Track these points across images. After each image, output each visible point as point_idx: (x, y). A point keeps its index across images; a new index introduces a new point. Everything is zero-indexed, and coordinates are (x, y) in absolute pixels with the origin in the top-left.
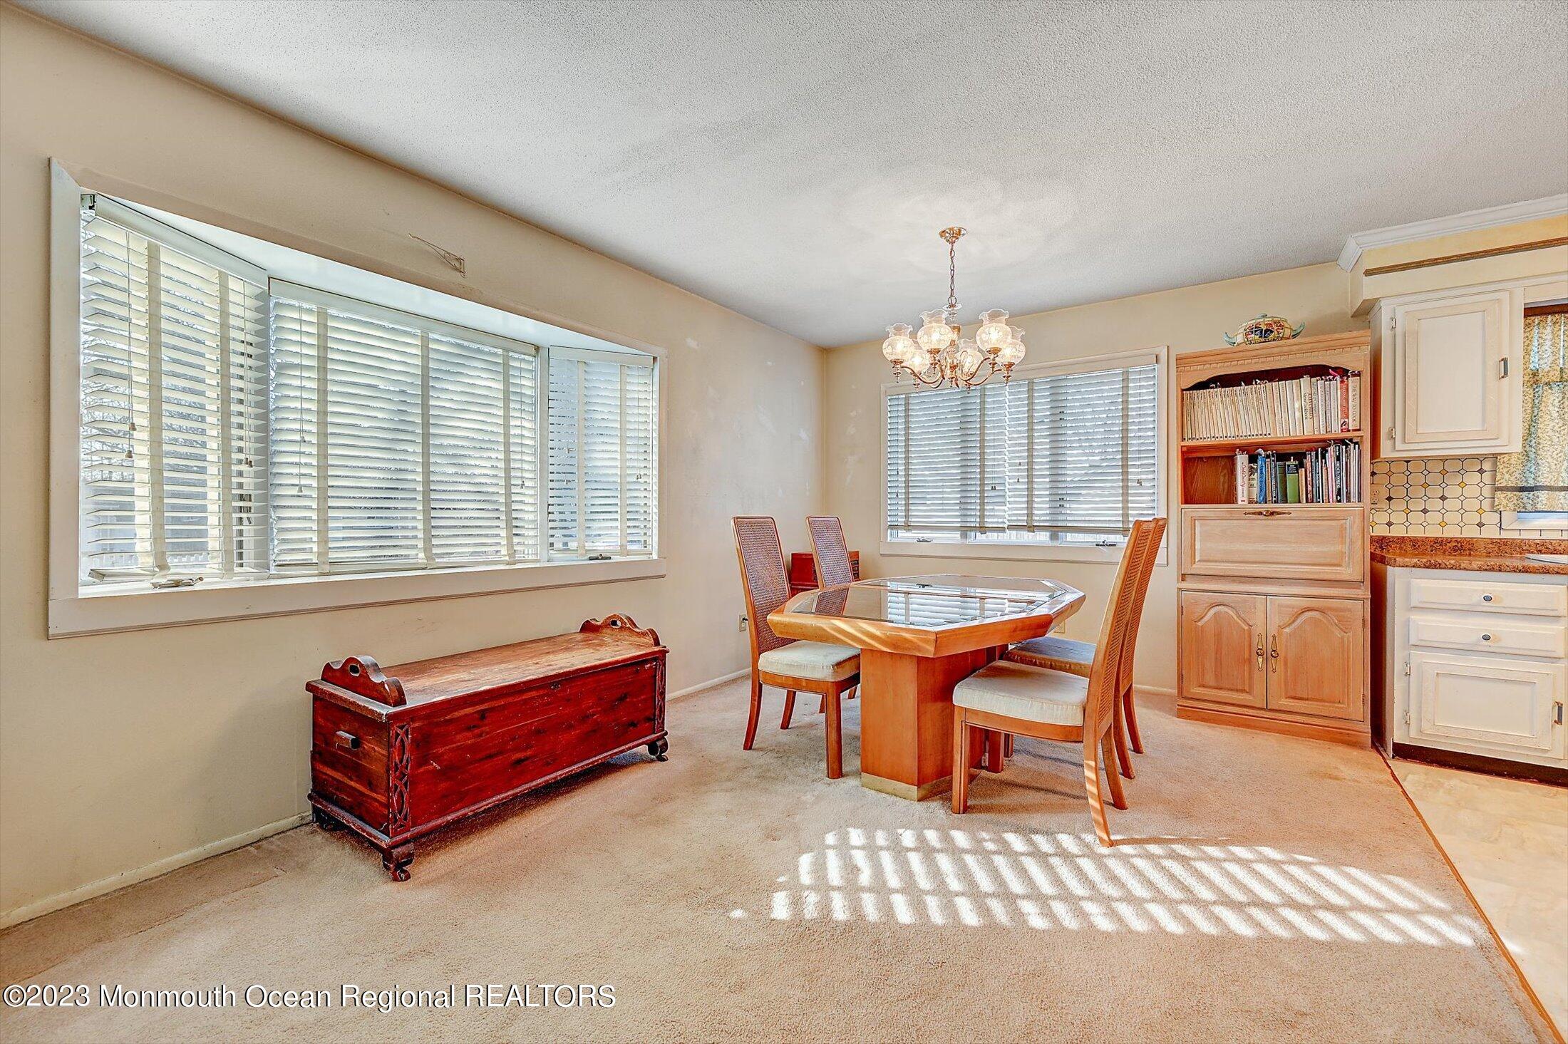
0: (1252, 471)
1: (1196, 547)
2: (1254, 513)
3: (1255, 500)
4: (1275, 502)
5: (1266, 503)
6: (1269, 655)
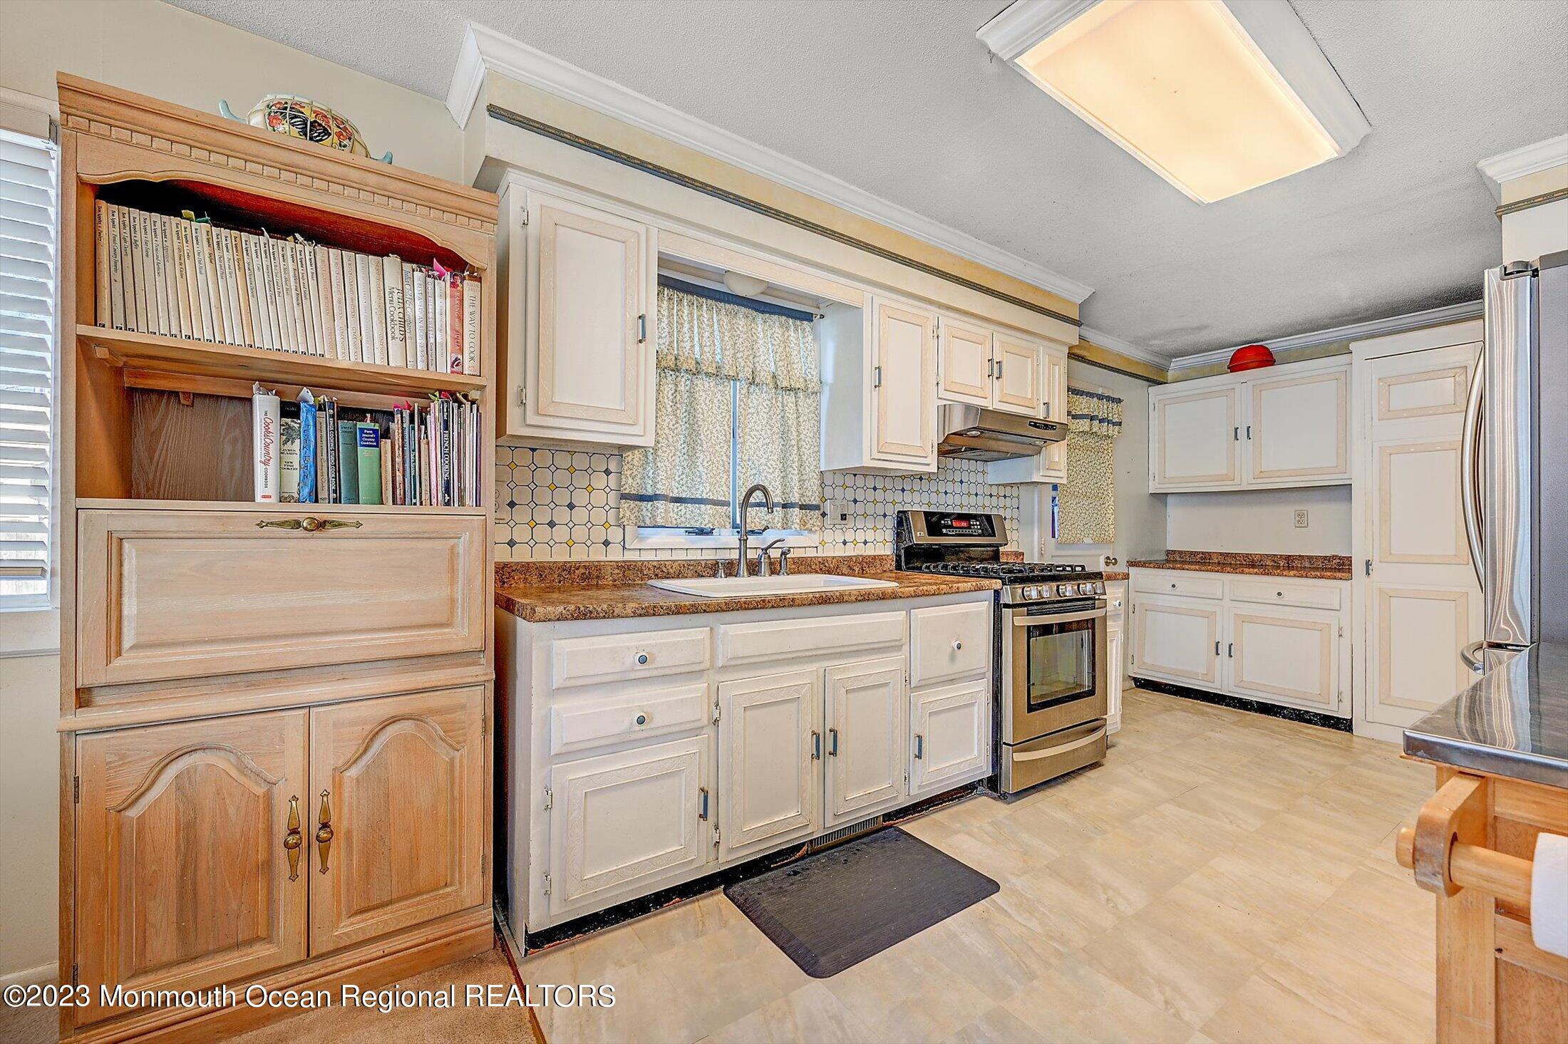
0: (287, 435)
1: (125, 612)
2: (281, 524)
3: (296, 495)
4: (335, 501)
5: (316, 501)
6: (313, 839)
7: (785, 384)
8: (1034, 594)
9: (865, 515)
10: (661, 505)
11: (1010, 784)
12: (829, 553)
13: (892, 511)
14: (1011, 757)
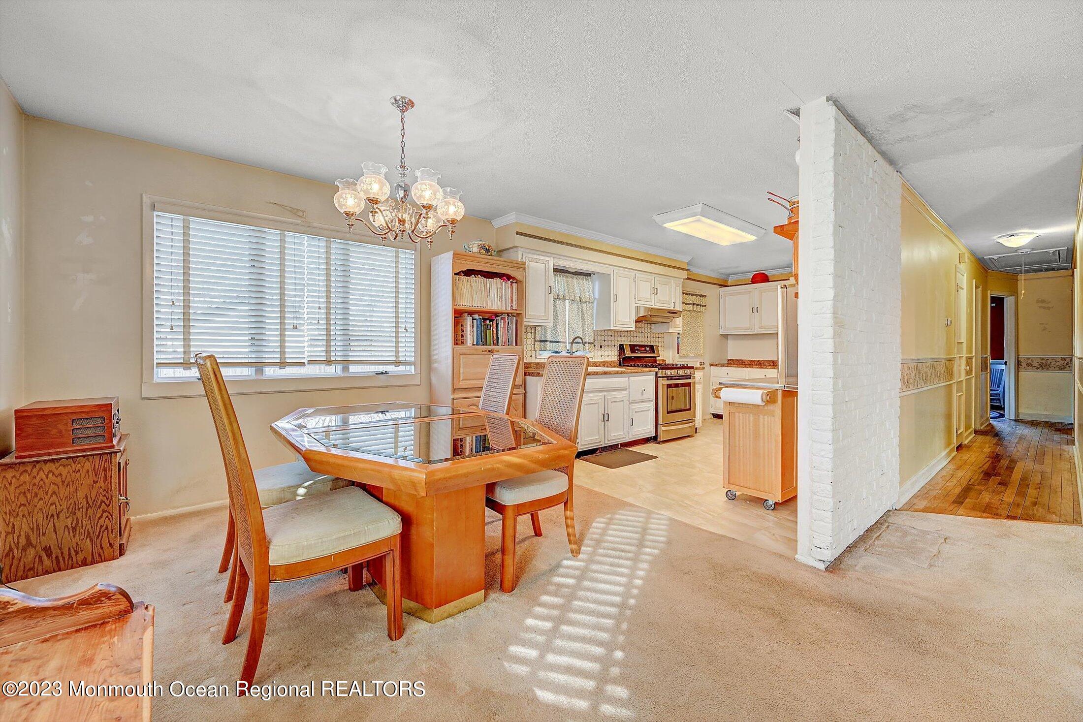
1: (461, 372)
2: (485, 351)
7: (584, 301)
8: (669, 374)
9: (608, 346)
10: (548, 343)
11: (661, 438)
12: (596, 360)
13: (617, 344)
14: (661, 428)
